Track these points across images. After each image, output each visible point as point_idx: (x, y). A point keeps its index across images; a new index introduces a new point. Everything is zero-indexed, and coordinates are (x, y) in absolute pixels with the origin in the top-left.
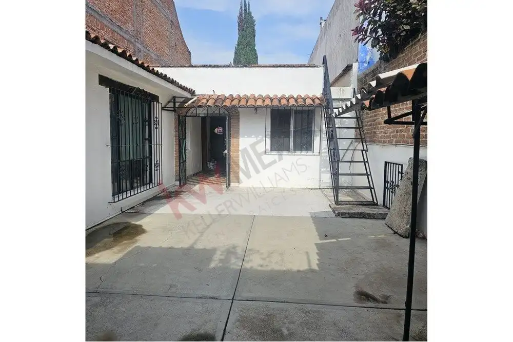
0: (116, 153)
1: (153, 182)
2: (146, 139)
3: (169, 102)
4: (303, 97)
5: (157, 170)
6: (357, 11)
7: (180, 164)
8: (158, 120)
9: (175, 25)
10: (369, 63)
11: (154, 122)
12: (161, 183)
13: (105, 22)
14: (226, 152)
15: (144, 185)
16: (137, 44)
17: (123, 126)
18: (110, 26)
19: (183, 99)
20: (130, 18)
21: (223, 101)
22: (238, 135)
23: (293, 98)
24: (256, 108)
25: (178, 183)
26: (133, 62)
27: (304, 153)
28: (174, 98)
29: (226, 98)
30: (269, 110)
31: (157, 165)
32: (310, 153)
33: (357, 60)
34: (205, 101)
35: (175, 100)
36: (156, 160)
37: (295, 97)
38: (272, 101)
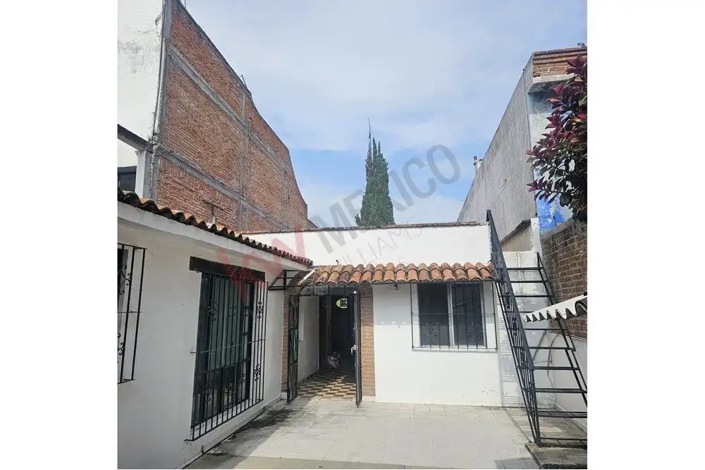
0: (203, 361)
1: (251, 397)
2: (245, 334)
3: (277, 278)
4: (463, 265)
5: (256, 380)
6: (532, 159)
7: (289, 367)
8: (262, 305)
9: (289, 175)
10: (554, 218)
11: (257, 309)
12: (261, 398)
13: (206, 180)
14: (355, 347)
15: (236, 405)
16: (242, 202)
17: (215, 323)
18: (211, 184)
19: (297, 273)
20: (235, 173)
21: (351, 275)
22: (372, 322)
23: (449, 268)
24: (396, 285)
25: (285, 395)
26: (235, 239)
27: (472, 348)
28: (285, 272)
29: (354, 270)
30: (415, 287)
31: (258, 371)
32: (481, 348)
33: (537, 214)
34: (325, 275)
35: (285, 275)
36: (256, 365)
37: (451, 265)
38: (418, 273)
